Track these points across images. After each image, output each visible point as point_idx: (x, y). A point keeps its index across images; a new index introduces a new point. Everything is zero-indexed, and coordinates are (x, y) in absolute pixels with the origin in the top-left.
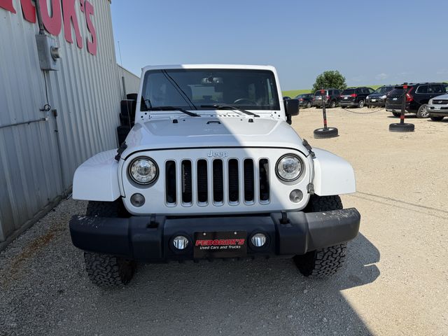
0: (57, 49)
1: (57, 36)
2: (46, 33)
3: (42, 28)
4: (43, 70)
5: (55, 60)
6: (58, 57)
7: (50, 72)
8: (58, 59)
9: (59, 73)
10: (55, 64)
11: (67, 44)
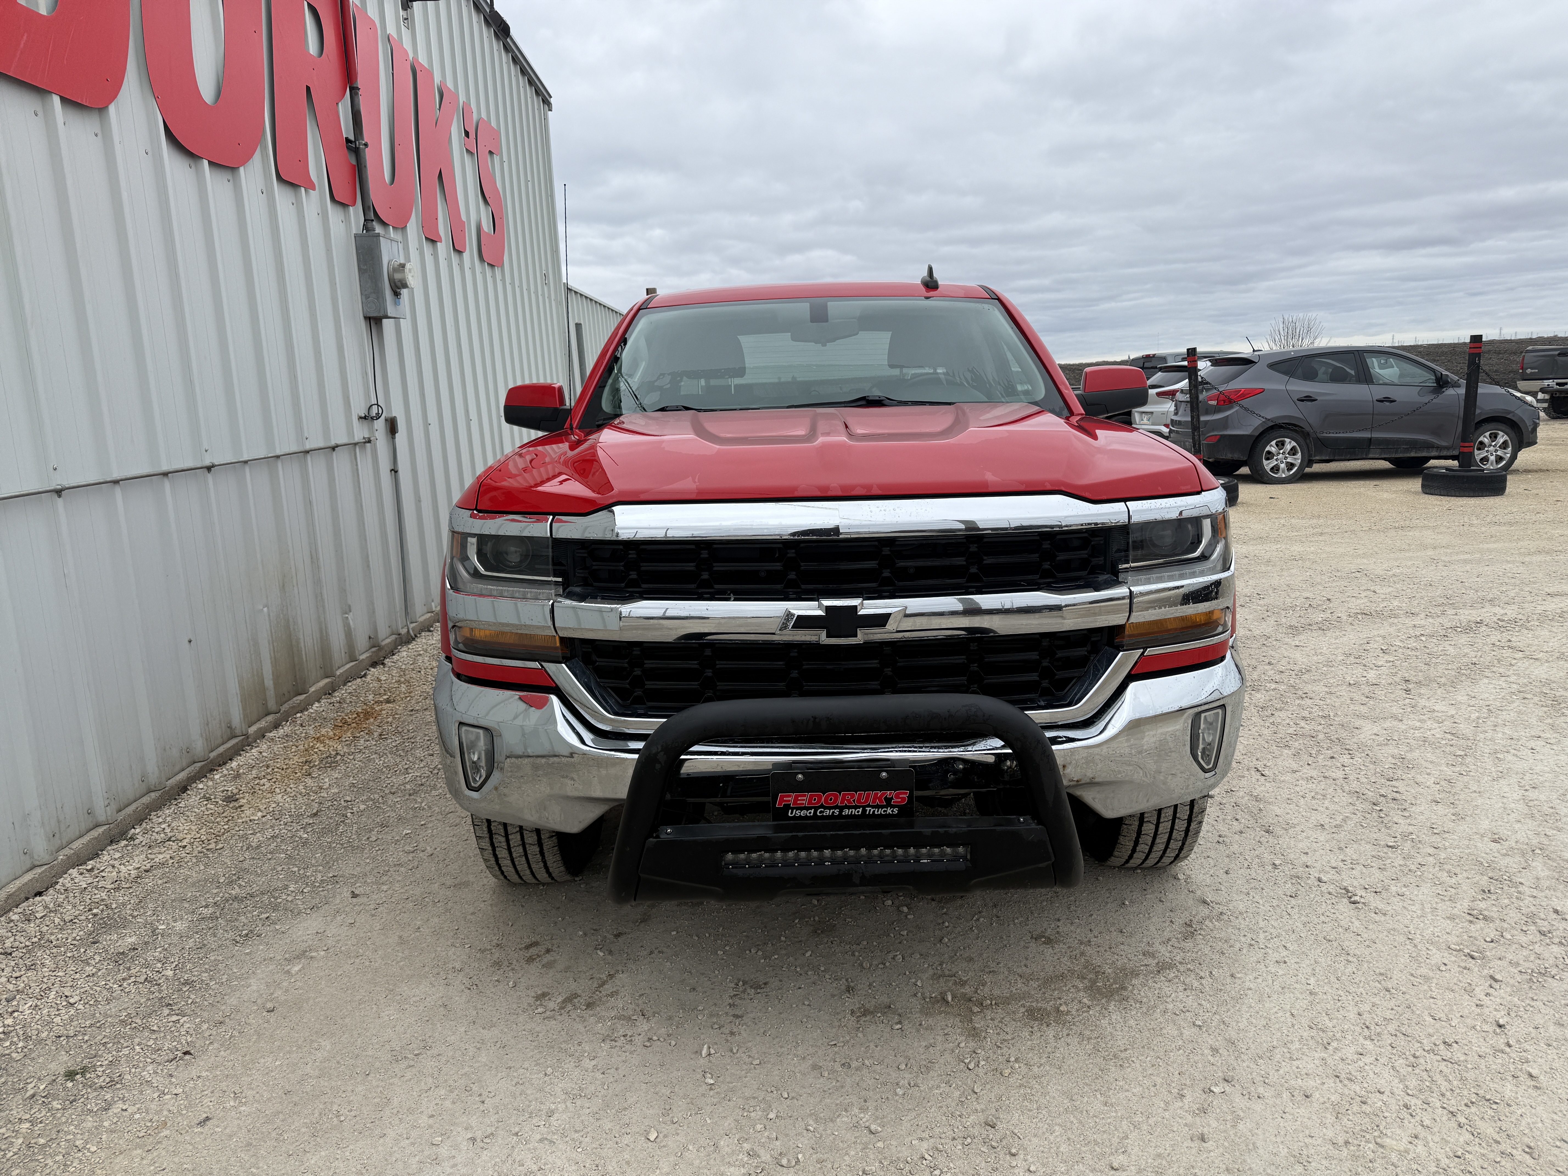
0: (403, 266)
1: (404, 228)
2: (379, 229)
3: (372, 216)
4: (368, 319)
5: (396, 294)
6: (405, 286)
7: (385, 321)
8: (404, 292)
9: (405, 325)
10: (396, 304)
11: (427, 248)
